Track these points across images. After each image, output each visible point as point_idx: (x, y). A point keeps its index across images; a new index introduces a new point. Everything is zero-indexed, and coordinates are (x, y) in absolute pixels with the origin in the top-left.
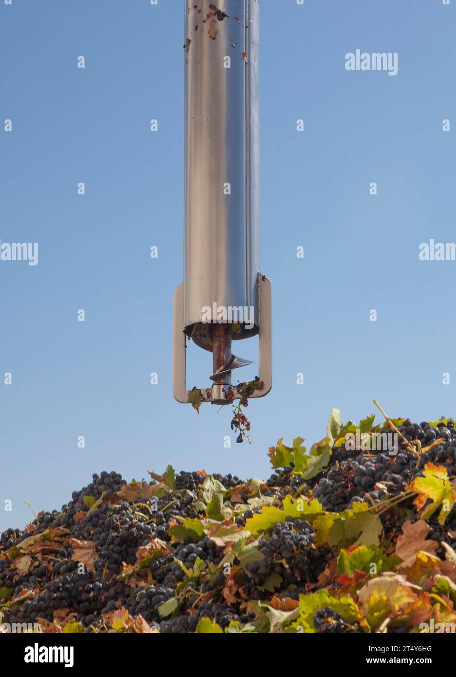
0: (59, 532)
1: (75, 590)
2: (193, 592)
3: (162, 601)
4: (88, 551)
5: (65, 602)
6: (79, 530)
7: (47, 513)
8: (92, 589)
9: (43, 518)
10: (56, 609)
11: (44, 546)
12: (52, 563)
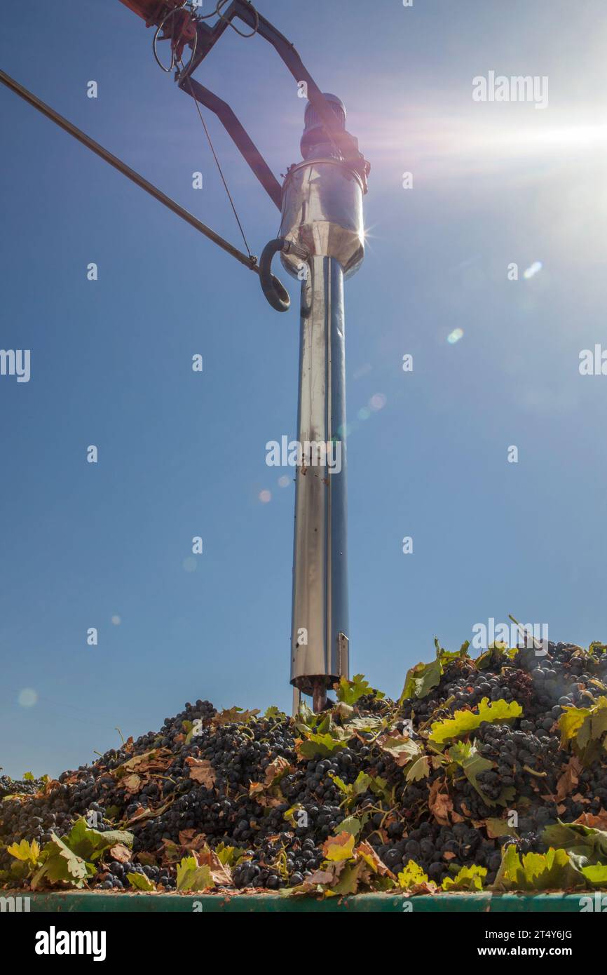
0: (162, 752)
1: (200, 810)
2: (374, 809)
3: (331, 821)
4: (204, 769)
5: (191, 822)
6: (186, 750)
7: (145, 736)
8: (221, 808)
9: (141, 741)
10: (182, 830)
11: (151, 765)
12: (161, 782)
